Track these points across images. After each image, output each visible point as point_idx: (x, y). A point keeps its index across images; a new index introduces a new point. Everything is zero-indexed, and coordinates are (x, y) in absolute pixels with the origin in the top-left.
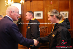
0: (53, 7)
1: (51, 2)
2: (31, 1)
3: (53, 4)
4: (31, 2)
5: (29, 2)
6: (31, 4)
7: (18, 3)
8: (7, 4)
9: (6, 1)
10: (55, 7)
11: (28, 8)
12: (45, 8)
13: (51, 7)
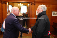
2: (35, 5)
3: (48, 7)
5: (33, 5)
6: (35, 6)
7: (25, 5)
8: (19, 6)
9: (18, 4)
10: (49, 8)
11: (32, 9)
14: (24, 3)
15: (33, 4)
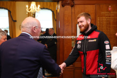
0: (113, 16)
1: (110, 7)
2: (72, 6)
3: (114, 11)
4: (73, 8)
5: (68, 7)
6: (73, 11)
8: (29, 10)
9: (27, 6)
11: (66, 19)
12: (98, 19)
13: (110, 16)
14: (42, 3)
15: (68, 4)
